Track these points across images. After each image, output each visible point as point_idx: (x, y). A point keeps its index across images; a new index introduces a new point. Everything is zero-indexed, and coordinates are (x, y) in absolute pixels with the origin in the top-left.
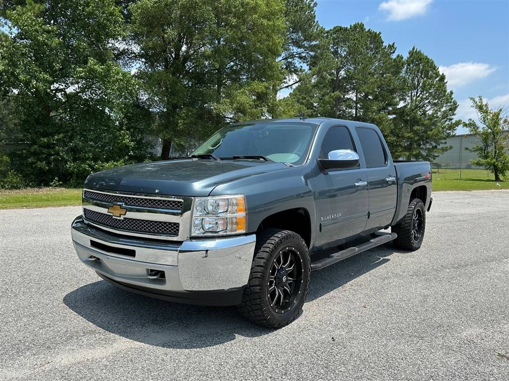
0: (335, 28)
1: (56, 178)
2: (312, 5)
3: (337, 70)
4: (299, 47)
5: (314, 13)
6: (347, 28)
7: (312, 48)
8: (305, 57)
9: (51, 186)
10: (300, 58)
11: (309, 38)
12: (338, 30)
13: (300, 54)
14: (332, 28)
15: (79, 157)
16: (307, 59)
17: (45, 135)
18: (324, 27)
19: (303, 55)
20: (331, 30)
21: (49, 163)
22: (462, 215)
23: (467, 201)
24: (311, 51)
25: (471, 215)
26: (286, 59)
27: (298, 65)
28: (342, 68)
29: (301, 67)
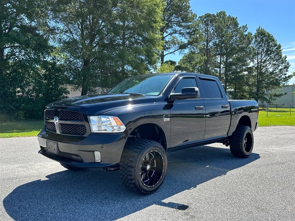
0: (206, 15)
3: (207, 42)
4: (180, 26)
5: (189, 5)
6: (214, 14)
7: (188, 27)
8: (183, 33)
10: (180, 33)
12: (208, 16)
13: (180, 31)
16: (184, 35)
18: (196, 14)
19: (182, 31)
20: (203, 16)
24: (187, 29)
26: (171, 34)
28: (211, 41)
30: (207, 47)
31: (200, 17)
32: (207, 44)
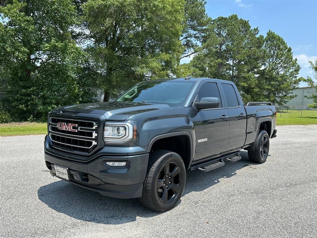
0: (218, 18)
1: (32, 116)
2: (203, 3)
3: (220, 45)
4: (195, 30)
5: (204, 8)
6: (226, 18)
7: (203, 31)
8: (198, 36)
9: (29, 121)
10: (195, 37)
11: (201, 24)
12: (220, 19)
13: (195, 35)
14: (217, 18)
15: (47, 102)
16: (199, 38)
17: (25, 87)
18: (211, 18)
20: (216, 19)
21: (27, 106)
22: (299, 143)
23: (304, 133)
24: (202, 33)
25: (306, 143)
26: (186, 38)
27: (194, 42)
28: (224, 44)
29: (196, 43)
30: (220, 49)
31: (214, 21)
32: (220, 47)
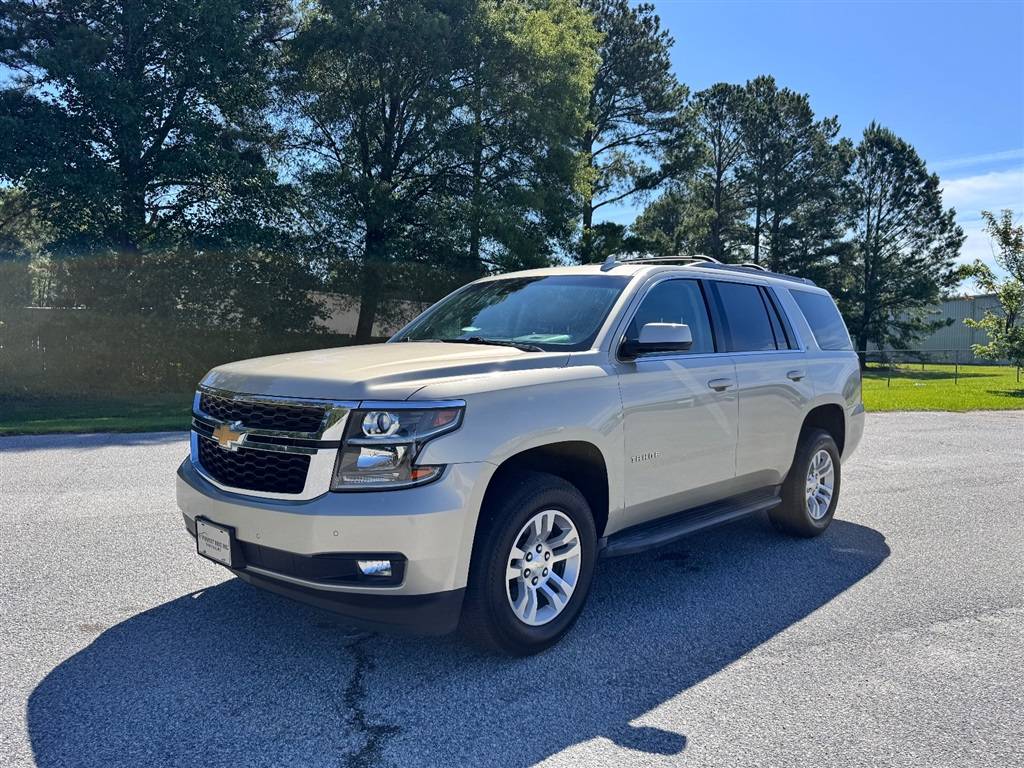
2: (664, 43)
4: (640, 122)
5: (667, 59)
6: (739, 86)
7: (665, 126)
8: (648, 142)
10: (639, 144)
11: (663, 106)
12: (722, 91)
13: (639, 136)
14: (710, 88)
16: (652, 147)
18: (687, 86)
19: (645, 138)
20: (707, 91)
24: (661, 131)
26: (613, 145)
27: (637, 160)
28: (729, 164)
29: (643, 162)
30: (718, 181)
31: (699, 95)
32: (720, 174)
